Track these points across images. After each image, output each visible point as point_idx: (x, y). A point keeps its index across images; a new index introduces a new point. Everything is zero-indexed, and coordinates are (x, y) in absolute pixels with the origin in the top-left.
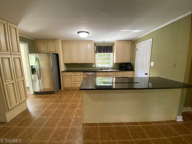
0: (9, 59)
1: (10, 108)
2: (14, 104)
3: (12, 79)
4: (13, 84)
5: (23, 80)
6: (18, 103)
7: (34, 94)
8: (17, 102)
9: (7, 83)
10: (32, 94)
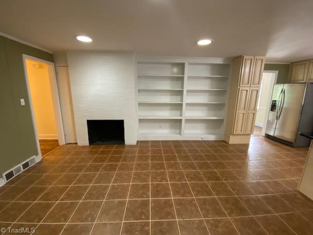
0: (247, 91)
1: (234, 133)
2: (239, 132)
3: (244, 109)
4: (244, 114)
5: (254, 114)
6: (242, 133)
7: (265, 136)
8: (241, 131)
9: (239, 112)
10: (263, 136)
